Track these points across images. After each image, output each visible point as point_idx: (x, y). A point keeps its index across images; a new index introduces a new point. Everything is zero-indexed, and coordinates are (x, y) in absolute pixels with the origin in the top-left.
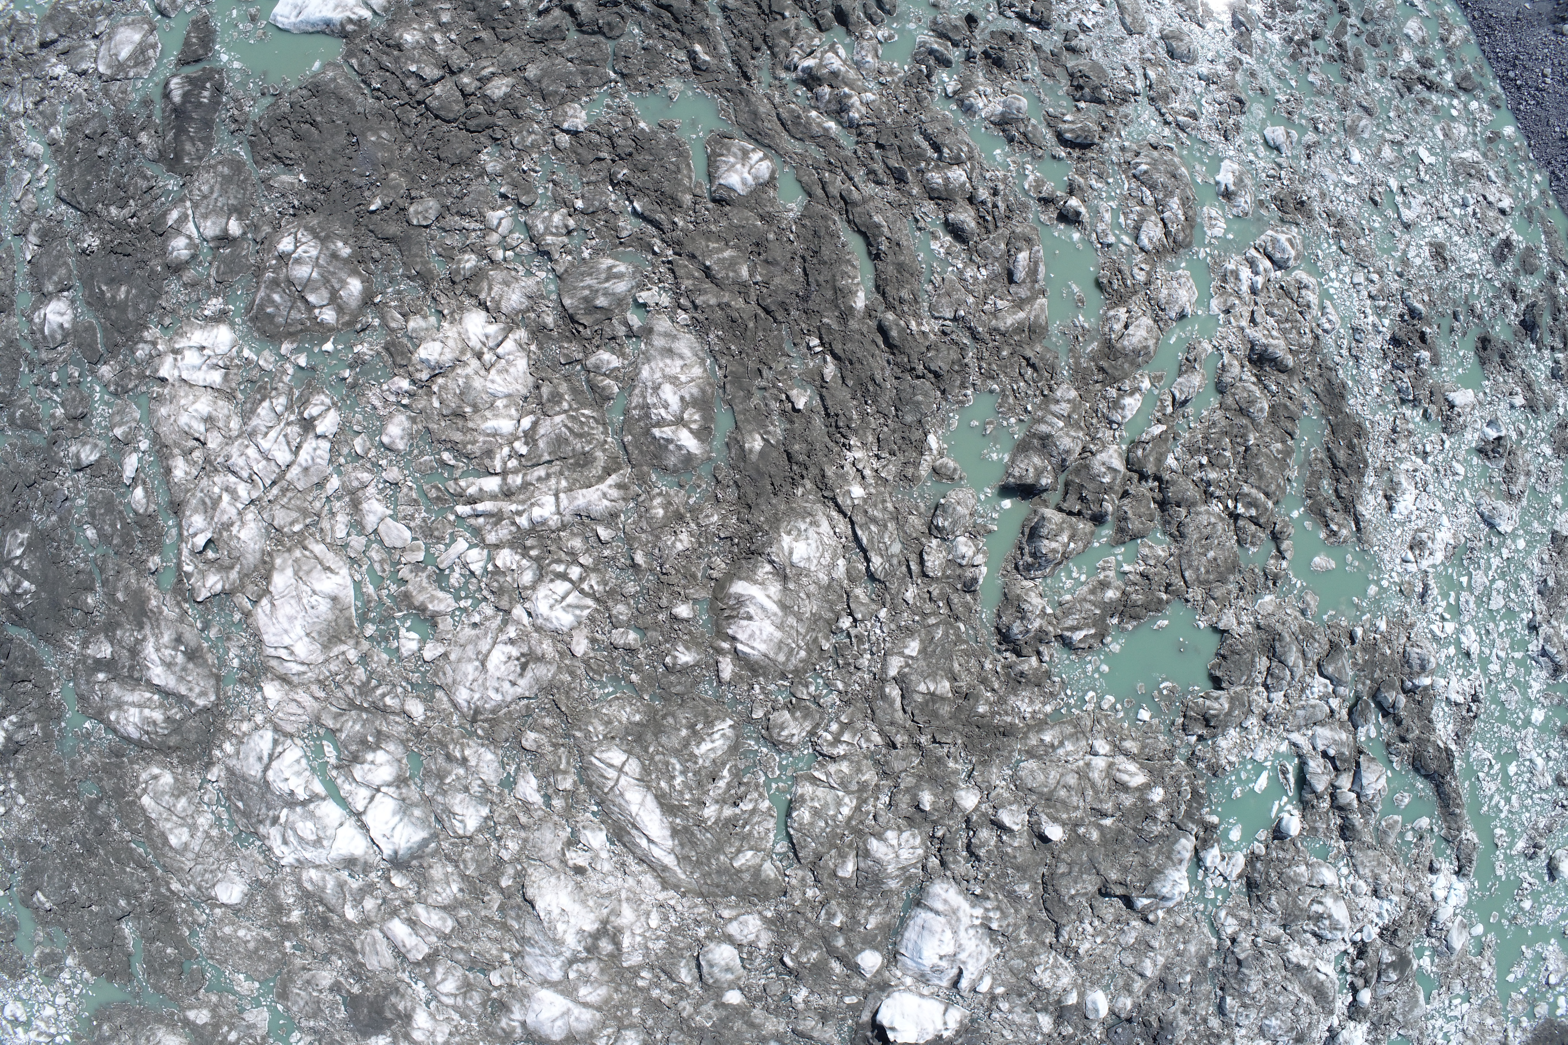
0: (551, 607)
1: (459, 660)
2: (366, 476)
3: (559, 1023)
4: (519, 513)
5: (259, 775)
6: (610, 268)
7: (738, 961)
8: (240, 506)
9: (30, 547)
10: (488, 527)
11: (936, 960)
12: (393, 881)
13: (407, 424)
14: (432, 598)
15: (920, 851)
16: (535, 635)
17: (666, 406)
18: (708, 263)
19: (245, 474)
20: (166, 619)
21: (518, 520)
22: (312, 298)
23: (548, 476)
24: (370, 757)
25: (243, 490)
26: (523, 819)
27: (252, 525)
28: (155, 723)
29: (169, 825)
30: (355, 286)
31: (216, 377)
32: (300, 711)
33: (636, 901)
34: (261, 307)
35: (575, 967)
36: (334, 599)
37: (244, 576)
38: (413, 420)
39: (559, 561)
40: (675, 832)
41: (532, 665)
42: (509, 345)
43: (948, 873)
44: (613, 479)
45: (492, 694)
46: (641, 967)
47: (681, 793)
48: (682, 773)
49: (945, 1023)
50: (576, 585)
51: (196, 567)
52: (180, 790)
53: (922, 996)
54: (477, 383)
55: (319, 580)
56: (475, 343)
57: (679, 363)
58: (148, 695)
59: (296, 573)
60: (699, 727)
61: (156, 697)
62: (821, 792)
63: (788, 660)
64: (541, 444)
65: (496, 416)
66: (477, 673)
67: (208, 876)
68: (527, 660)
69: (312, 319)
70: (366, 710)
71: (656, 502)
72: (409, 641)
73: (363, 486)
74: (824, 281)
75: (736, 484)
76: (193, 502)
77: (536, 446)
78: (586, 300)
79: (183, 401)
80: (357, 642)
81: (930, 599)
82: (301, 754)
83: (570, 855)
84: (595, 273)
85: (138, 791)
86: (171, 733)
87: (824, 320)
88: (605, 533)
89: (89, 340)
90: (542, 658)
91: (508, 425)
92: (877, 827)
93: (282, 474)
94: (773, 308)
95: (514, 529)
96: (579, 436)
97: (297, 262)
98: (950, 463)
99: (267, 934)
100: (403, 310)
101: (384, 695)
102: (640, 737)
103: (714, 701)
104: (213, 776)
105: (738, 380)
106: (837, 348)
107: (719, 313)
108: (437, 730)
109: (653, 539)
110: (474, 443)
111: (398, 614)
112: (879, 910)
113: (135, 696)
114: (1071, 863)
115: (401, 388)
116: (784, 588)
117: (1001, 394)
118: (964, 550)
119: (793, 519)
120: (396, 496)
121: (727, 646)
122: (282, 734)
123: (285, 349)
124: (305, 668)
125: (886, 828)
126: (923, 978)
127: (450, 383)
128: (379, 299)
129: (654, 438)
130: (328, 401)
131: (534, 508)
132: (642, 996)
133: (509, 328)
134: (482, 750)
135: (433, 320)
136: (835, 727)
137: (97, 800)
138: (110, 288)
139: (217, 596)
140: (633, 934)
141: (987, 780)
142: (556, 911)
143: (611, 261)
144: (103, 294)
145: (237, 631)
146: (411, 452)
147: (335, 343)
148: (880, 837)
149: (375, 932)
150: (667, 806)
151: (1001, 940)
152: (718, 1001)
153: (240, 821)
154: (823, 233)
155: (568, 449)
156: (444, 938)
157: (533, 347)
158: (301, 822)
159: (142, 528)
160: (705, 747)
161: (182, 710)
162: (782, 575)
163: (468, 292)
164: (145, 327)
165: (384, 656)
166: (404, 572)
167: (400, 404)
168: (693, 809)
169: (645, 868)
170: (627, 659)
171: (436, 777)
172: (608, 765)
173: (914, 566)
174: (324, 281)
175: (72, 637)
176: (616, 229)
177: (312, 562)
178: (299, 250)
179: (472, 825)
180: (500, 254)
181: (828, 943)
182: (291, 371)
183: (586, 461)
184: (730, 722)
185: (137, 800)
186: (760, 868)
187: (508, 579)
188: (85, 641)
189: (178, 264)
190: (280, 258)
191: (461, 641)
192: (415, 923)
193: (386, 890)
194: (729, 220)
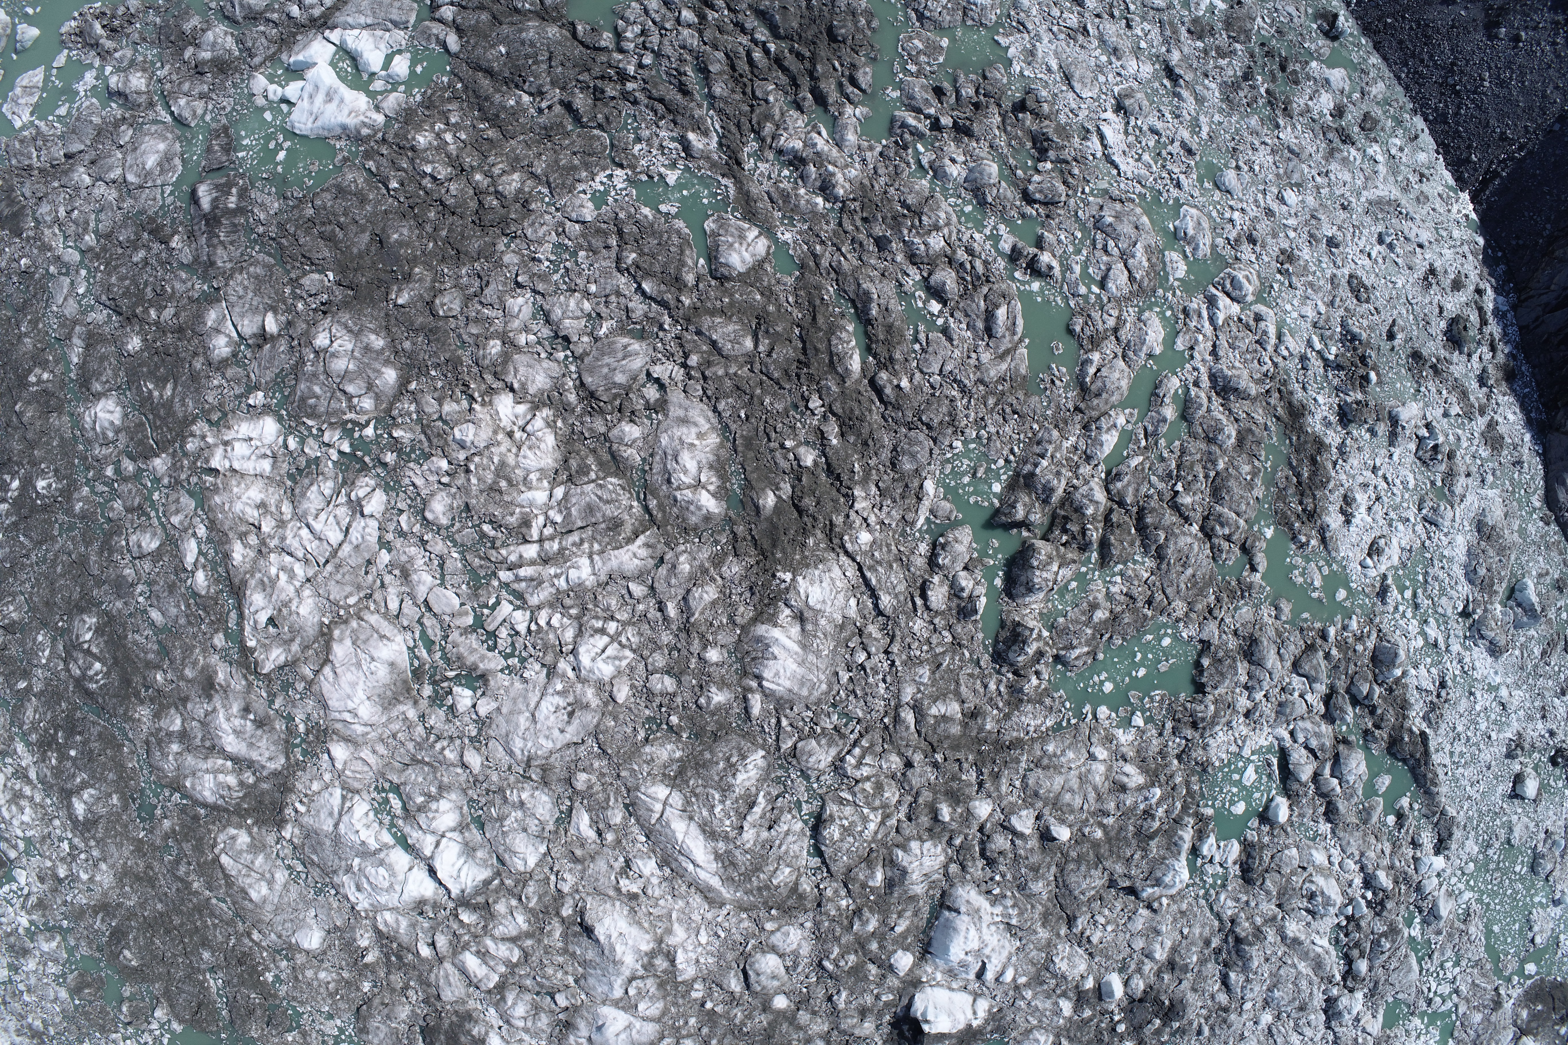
0: (593, 660)
1: (511, 713)
2: (413, 550)
3: (623, 1036)
4: (557, 576)
5: (331, 829)
6: (625, 347)
7: (783, 970)
8: (298, 584)
9: (99, 631)
10: (530, 590)
11: (962, 956)
12: (461, 917)
13: (448, 501)
14: (483, 658)
15: (942, 858)
16: (580, 686)
17: (685, 472)
18: (714, 337)
19: (300, 554)
20: (234, 691)
21: (556, 582)
22: (350, 389)
23: (582, 541)
24: (434, 806)
25: (299, 570)
26: (579, 852)
27: (310, 601)
28: (229, 788)
29: (248, 881)
30: (390, 375)
31: (266, 466)
32: (366, 768)
33: (687, 921)
34: (303, 399)
35: (634, 984)
36: (392, 664)
37: (305, 648)
38: (454, 496)
39: (597, 618)
40: (718, 857)
41: (578, 714)
42: (538, 423)
43: (968, 877)
44: (641, 540)
45: (543, 741)
46: (694, 980)
47: (721, 820)
48: (722, 802)
49: (975, 1013)
50: (613, 639)
51: (258, 641)
52: (256, 847)
53: (951, 989)
54: (511, 460)
55: (375, 648)
56: (505, 422)
57: (694, 430)
58: (220, 762)
59: (354, 643)
60: (734, 759)
61: (229, 764)
62: (848, 810)
63: (810, 694)
64: (574, 511)
65: (530, 489)
66: (528, 724)
67: (288, 925)
68: (574, 708)
69: (352, 408)
70: (427, 764)
71: (682, 559)
72: (464, 697)
73: (411, 560)
74: (822, 346)
75: (753, 537)
76: (252, 583)
77: (569, 514)
78: (606, 377)
79: (235, 490)
80: (416, 703)
81: (935, 630)
82: (368, 807)
83: (624, 883)
84: (612, 352)
85: (216, 851)
86: (245, 796)
87: (823, 383)
88: (638, 590)
89: (140, 435)
90: (587, 706)
91: (540, 496)
92: (900, 839)
93: (335, 553)
94: (776, 375)
95: (554, 591)
96: (608, 502)
97: (333, 355)
98: (947, 505)
99: (346, 975)
100: (436, 395)
101: (443, 749)
102: (681, 772)
103: (746, 735)
104: (287, 833)
105: (749, 442)
106: (837, 408)
107: (728, 383)
108: (495, 777)
109: (681, 592)
110: (512, 514)
111: (451, 674)
112: (908, 914)
113: (209, 764)
114: (1079, 860)
115: (440, 468)
116: (803, 630)
117: (989, 439)
118: (964, 583)
119: (807, 566)
120: (441, 566)
121: (754, 684)
122: (349, 791)
123: (326, 438)
124: (369, 729)
125: (909, 839)
126: (951, 973)
127: (485, 461)
128: (413, 386)
129: (676, 500)
130: (372, 483)
131: (571, 571)
132: (697, 1007)
133: (536, 407)
134: (537, 793)
135: (465, 404)
136: (857, 751)
137: (177, 862)
138: (157, 386)
139: (281, 668)
140: (685, 950)
141: (998, 789)
142: (615, 935)
143: (625, 340)
144: (150, 392)
145: (301, 699)
146: (453, 525)
147: (376, 428)
148: (905, 848)
149: (447, 965)
150: (710, 833)
151: (1020, 934)
152: (766, 1007)
153: (315, 873)
154: (818, 302)
155: (599, 515)
156: (512, 967)
157: (559, 424)
158: (373, 871)
159: (205, 610)
160: (740, 777)
161: (254, 774)
162: (800, 618)
163: (495, 375)
164: (193, 422)
165: (441, 713)
166: (455, 636)
167: (440, 482)
168: (733, 834)
169: (693, 890)
170: (666, 701)
171: (497, 820)
172: (654, 799)
173: (919, 602)
174: (360, 372)
175: (144, 712)
176: (627, 310)
177: (369, 631)
178: (335, 345)
179: (532, 862)
180: (522, 339)
181: (863, 947)
182: (335, 457)
183: (615, 525)
184: (762, 753)
185: (216, 859)
186: (796, 884)
187: (551, 636)
188: (157, 716)
189: (220, 362)
190: (317, 353)
191: (512, 695)
192: (484, 954)
193: (455, 926)
194: (731, 295)
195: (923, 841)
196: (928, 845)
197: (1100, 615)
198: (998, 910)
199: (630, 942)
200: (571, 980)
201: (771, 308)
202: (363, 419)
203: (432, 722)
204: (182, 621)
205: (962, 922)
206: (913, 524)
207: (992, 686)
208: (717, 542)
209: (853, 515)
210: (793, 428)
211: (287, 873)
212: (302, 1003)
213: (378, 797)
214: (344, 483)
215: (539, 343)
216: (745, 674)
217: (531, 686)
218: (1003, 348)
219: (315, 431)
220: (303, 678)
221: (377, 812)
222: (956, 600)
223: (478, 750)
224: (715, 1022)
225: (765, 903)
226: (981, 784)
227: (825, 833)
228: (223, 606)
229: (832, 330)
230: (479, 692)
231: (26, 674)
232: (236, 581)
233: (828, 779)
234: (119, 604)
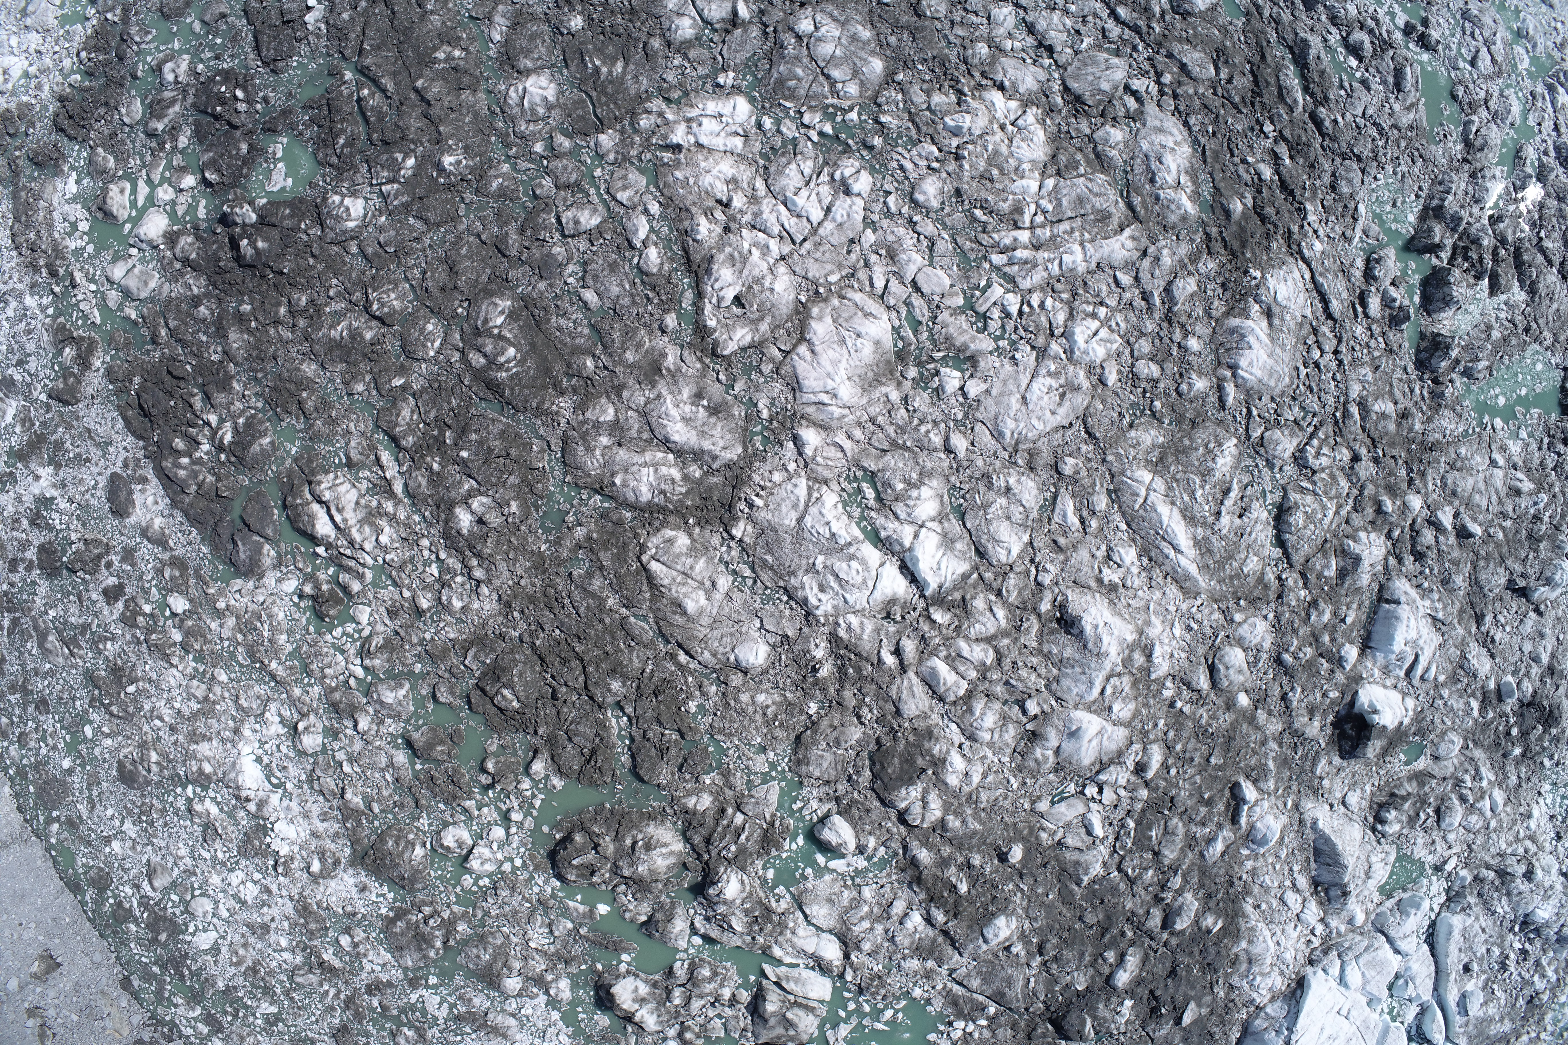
0: (1087, 342)
1: (1001, 394)
2: (901, 231)
4: (1051, 260)
5: (794, 523)
6: (1107, 60)
7: (1246, 665)
8: (772, 261)
9: (512, 316)
10: (1023, 273)
11: (1402, 647)
12: (934, 617)
13: (939, 184)
14: (973, 339)
15: (1384, 550)
16: (1072, 367)
17: (1169, 172)
18: (1184, 61)
19: (776, 229)
20: (685, 376)
21: (1050, 265)
22: (836, 74)
23: (1073, 229)
24: (914, 493)
25: (774, 246)
26: (1062, 541)
27: (786, 278)
28: (673, 481)
29: (684, 590)
30: (877, 66)
31: (738, 143)
32: (840, 455)
33: (1163, 613)
34: (781, 82)
35: (1112, 680)
36: (877, 343)
37: (775, 327)
38: (944, 181)
39: (1088, 303)
40: (1196, 543)
41: (1069, 395)
42: (1030, 117)
43: (1403, 570)
44: (1127, 232)
45: (1035, 422)
46: (1166, 677)
47: (1202, 505)
48: (1202, 487)
49: (1404, 711)
50: (1105, 323)
51: (720, 321)
52: (698, 549)
53: (1385, 686)
54: (1004, 149)
55: (861, 325)
56: (999, 115)
57: (1170, 139)
58: (660, 455)
59: (834, 321)
60: (1212, 445)
61: (671, 456)
62: (1309, 499)
63: (1276, 386)
64: (1065, 201)
65: (1022, 178)
66: (1018, 406)
67: (727, 640)
68: (1066, 390)
69: (835, 93)
70: (908, 449)
71: (1165, 252)
72: (952, 379)
73: (899, 239)
74: (1272, 81)
75: (1223, 239)
76: (720, 257)
77: (1059, 204)
78: (1091, 84)
79: (703, 164)
80: (899, 384)
81: (1372, 336)
82: (837, 499)
83: (1106, 571)
84: (1095, 64)
85: (645, 558)
86: (688, 492)
87: (1274, 111)
88: (1125, 279)
89: (580, 112)
90: (1078, 388)
91: (1034, 186)
92: (1349, 530)
93: (815, 230)
94: (1237, 99)
95: (1045, 275)
96: (1097, 195)
97: (819, 39)
98: (1375, 229)
99: (788, 695)
100: (925, 86)
101: (928, 432)
102: (1162, 459)
103: (1220, 423)
104: (737, 532)
105: (1216, 155)
106: (1287, 133)
107: (1197, 102)
108: (980, 463)
109: (1163, 284)
110: (1004, 201)
111: (938, 355)
112: (1355, 606)
113: (648, 456)
114: (1487, 558)
115: (932, 153)
116: (1270, 325)
117: (1403, 176)
118: (1395, 295)
119: (1273, 267)
120: (931, 248)
121: (1228, 374)
122: (817, 480)
123: (806, 119)
124: (846, 411)
125: (1357, 530)
126: (1386, 671)
127: (979, 149)
128: (900, 77)
129: (1157, 198)
130: (857, 164)
131: (1065, 256)
132: (1165, 708)
133: (1026, 103)
134: (1023, 478)
135: (953, 98)
136: (1315, 442)
137: (590, 575)
138: (604, 63)
139: (744, 349)
140: (1162, 643)
141: (1425, 486)
142: (1101, 624)
143: (1105, 56)
144: (597, 70)
145: (766, 382)
146: (942, 209)
147: (859, 114)
148: (1355, 539)
149: (911, 674)
150: (1190, 520)
151: (1444, 628)
152: (1230, 705)
153: (766, 576)
154: (1265, 44)
155: (1088, 207)
156: (983, 670)
157: (1048, 121)
158: (844, 565)
159: (653, 288)
160: (1220, 461)
161: (701, 468)
162: (1268, 314)
163: (983, 74)
164: (649, 98)
165: (926, 395)
166: (944, 316)
167: (929, 167)
168: (1210, 520)
169: (1169, 579)
170: (1148, 388)
171: (979, 508)
172: (1140, 482)
173: (1359, 309)
174: (847, 58)
175: (565, 404)
176: (1103, 30)
177: (852, 309)
178: (823, 30)
179: (1015, 551)
180: (1008, 45)
181: (1317, 640)
182: (815, 138)
183: (1104, 217)
184: (1235, 441)
185: (645, 568)
186: (1263, 574)
187: (1043, 319)
188: (581, 407)
189: (682, 43)
190: (799, 37)
191: (1002, 376)
192: (954, 660)
193: (925, 627)
194: (1195, 28)
195: (1368, 533)
196: (1373, 536)
197: (1496, 334)
198: (1427, 603)
199: (1116, 632)
200: (1042, 683)
201: (1228, 43)
202: (846, 104)
203: (916, 405)
204: (626, 301)
205: (1404, 611)
206: (1349, 241)
207: (1417, 391)
208: (1192, 240)
209: (1306, 227)
210: (1251, 147)
211: (731, 578)
212: (730, 735)
213: (849, 488)
214: (826, 163)
215: (1023, 50)
216: (1219, 364)
217: (1021, 368)
218: (1408, 103)
219: (792, 113)
220: (772, 360)
221: (845, 504)
222: (1388, 311)
223: (964, 434)
224: (1182, 724)
225: (1235, 593)
226: (1411, 482)
227: (1291, 520)
228: (676, 286)
229: (1278, 69)
230: (967, 374)
231: (402, 370)
232: (698, 258)
233: (1289, 470)
234: (542, 286)
